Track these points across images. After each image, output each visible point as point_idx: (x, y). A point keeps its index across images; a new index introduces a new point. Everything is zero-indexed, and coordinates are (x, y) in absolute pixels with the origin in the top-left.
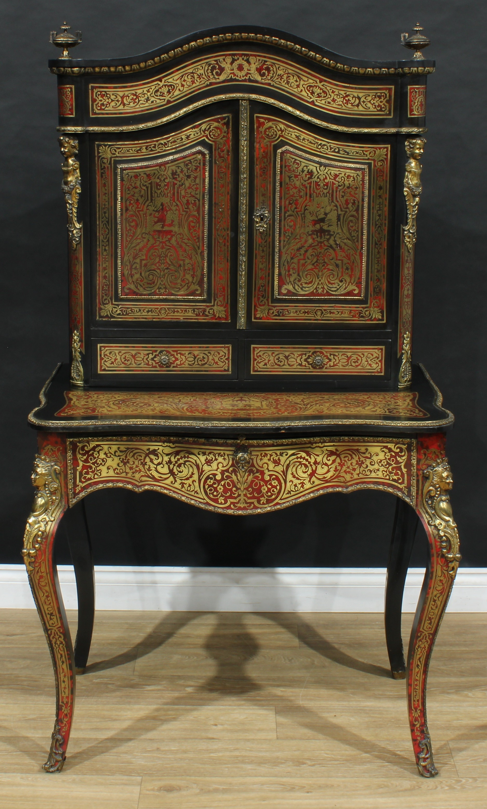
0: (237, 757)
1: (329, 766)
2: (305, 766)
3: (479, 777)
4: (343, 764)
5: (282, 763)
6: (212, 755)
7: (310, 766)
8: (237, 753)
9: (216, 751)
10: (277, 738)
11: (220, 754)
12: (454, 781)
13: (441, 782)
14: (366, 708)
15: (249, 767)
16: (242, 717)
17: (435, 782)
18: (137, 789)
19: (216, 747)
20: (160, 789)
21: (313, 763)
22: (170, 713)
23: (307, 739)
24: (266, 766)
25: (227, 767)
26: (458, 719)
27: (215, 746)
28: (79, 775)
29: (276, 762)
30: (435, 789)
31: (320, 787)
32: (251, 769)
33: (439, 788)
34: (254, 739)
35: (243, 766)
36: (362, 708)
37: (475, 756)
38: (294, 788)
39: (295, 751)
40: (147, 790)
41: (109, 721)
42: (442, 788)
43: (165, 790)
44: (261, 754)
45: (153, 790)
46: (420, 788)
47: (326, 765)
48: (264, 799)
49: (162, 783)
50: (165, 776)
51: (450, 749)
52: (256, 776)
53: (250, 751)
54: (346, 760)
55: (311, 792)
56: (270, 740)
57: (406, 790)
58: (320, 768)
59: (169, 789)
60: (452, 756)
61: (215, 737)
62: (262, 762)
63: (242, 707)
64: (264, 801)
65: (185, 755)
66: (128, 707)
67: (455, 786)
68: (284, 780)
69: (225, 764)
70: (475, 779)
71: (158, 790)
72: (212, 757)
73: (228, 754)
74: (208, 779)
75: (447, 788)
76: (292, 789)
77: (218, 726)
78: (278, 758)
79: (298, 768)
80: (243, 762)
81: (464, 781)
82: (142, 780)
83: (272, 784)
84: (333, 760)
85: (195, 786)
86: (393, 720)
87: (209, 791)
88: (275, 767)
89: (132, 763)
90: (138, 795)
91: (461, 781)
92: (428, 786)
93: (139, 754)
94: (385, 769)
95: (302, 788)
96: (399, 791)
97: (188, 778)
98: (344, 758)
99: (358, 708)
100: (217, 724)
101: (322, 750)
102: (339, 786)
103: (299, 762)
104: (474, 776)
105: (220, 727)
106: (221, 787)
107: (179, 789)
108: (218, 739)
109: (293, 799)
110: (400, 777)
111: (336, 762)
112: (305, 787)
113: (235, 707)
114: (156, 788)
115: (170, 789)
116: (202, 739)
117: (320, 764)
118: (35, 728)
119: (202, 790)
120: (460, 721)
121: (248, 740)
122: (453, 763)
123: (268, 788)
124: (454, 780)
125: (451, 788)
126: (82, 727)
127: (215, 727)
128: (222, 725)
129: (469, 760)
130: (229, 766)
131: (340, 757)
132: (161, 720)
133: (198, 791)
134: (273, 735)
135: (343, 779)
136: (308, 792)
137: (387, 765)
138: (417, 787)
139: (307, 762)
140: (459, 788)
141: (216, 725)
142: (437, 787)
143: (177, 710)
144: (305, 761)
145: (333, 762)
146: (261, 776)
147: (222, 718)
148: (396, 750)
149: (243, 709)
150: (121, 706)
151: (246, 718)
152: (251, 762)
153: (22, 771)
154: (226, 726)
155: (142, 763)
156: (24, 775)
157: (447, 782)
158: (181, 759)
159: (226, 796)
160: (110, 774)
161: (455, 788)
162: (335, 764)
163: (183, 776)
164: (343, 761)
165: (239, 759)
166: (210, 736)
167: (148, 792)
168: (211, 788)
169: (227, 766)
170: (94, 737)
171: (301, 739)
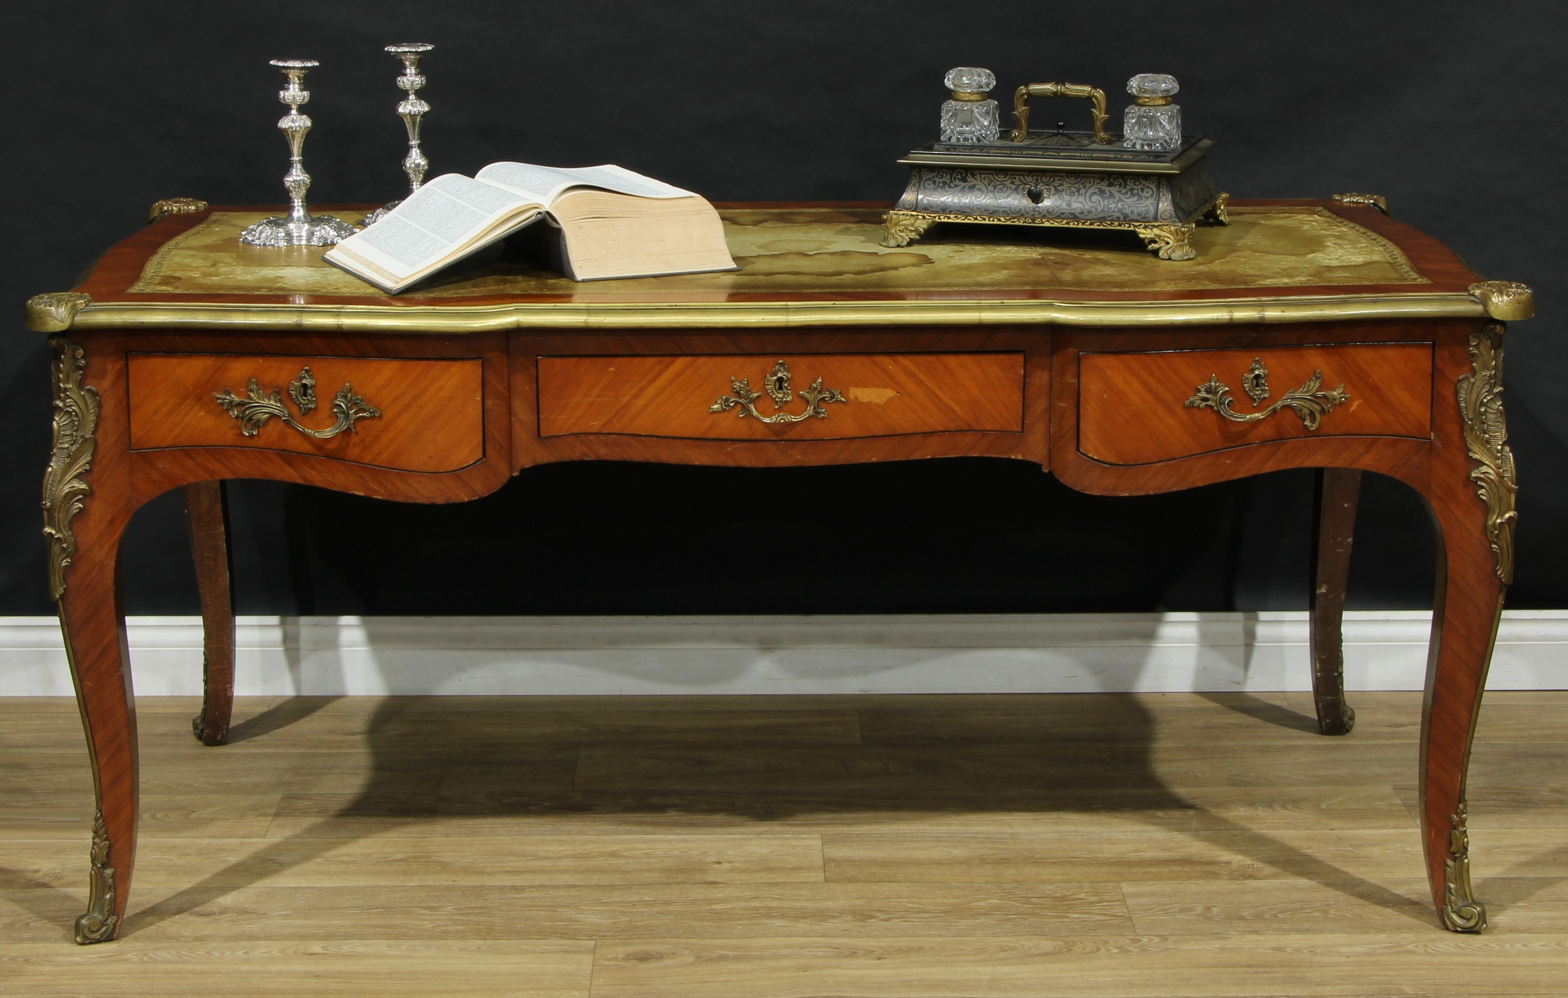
0: (757, 909)
1: (914, 920)
2: (873, 920)
3: (1170, 935)
4: (938, 917)
5: (834, 917)
6: (714, 907)
7: (882, 920)
8: (756, 904)
9: (720, 901)
10: (826, 881)
11: (729, 906)
12: (1128, 941)
13: (1106, 942)
14: (978, 835)
15: (779, 923)
16: (764, 851)
17: (1095, 943)
18: (588, 959)
19: (720, 895)
20: (627, 958)
21: (888, 916)
22: (638, 846)
23: (877, 882)
24: (807, 921)
25: (741, 925)
26: (1138, 851)
27: (718, 893)
28: (487, 939)
29: (822, 915)
30: (1096, 952)
31: (900, 951)
32: (782, 926)
33: (1103, 950)
34: (785, 883)
35: (768, 921)
36: (972, 835)
37: (1166, 905)
38: (856, 953)
39: (857, 899)
40: (606, 959)
41: (533, 860)
42: (1107, 950)
43: (636, 959)
44: (798, 904)
45: (615, 959)
46: (1072, 950)
47: (909, 919)
48: (805, 969)
49: (631, 949)
50: (634, 939)
51: (1123, 894)
52: (790, 936)
53: (778, 899)
54: (946, 912)
55: (884, 958)
56: (814, 883)
57: (1046, 954)
58: (900, 924)
59: (642, 958)
60: (1126, 904)
61: (718, 880)
62: (799, 915)
63: (763, 836)
64: (805, 971)
65: (670, 908)
66: (565, 837)
67: (1130, 948)
68: (839, 941)
69: (738, 919)
70: (1164, 938)
71: (623, 959)
72: (713, 909)
73: (742, 904)
74: (707, 942)
75: (1116, 951)
76: (853, 954)
77: (724, 864)
78: (827, 909)
79: (862, 923)
80: (768, 916)
81: (1145, 940)
82: (595, 944)
83: (818, 947)
84: (922, 912)
85: (686, 952)
86: (1025, 853)
87: (711, 960)
88: (822, 923)
89: (578, 921)
90: (591, 968)
91: (1140, 941)
92: (1084, 949)
93: (589, 908)
94: (1011, 924)
95: (869, 953)
96: (1035, 955)
97: (674, 940)
98: (940, 908)
99: (965, 835)
100: (720, 860)
101: (902, 898)
102: (932, 948)
103: (863, 915)
104: (1163, 933)
105: (726, 866)
106: (731, 953)
107: (660, 956)
108: (725, 884)
109: (854, 969)
110: (1036, 935)
111: (927, 915)
112: (874, 951)
113: (752, 836)
114: (620, 956)
115: (644, 958)
116: (695, 884)
117: (899, 918)
118: (405, 873)
119: (699, 957)
120: (1141, 854)
121: (776, 884)
122: (1128, 915)
123: (812, 953)
124: (1128, 939)
125: (1124, 950)
126: (488, 870)
127: (717, 866)
128: (730, 862)
129: (1156, 910)
130: (744, 922)
131: (933, 908)
132: (625, 857)
133: (692, 959)
134: (820, 877)
135: (940, 939)
136: (879, 959)
137: (1015, 918)
138: (1065, 950)
139: (878, 915)
140: (1137, 950)
141: (719, 863)
142: (1098, 950)
143: (653, 841)
144: (872, 913)
145: (922, 915)
146: (800, 936)
147: (730, 852)
148: (1031, 896)
149: (765, 838)
150: (554, 837)
151: (772, 852)
152: (782, 916)
153: (389, 936)
154: (736, 864)
155: (595, 920)
156: (392, 942)
157: (1116, 942)
158: (661, 913)
159: (742, 966)
160: (541, 937)
161: (1129, 951)
162: (926, 918)
163: (665, 937)
164: (940, 913)
165: (760, 912)
166: (711, 879)
167: (607, 963)
168: (714, 955)
169: (740, 922)
170: (510, 883)
171: (867, 881)
